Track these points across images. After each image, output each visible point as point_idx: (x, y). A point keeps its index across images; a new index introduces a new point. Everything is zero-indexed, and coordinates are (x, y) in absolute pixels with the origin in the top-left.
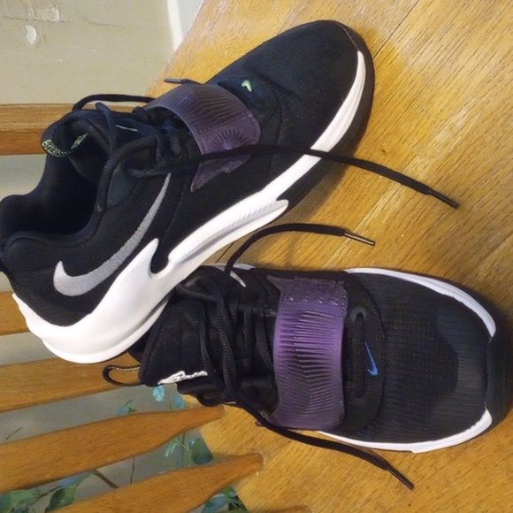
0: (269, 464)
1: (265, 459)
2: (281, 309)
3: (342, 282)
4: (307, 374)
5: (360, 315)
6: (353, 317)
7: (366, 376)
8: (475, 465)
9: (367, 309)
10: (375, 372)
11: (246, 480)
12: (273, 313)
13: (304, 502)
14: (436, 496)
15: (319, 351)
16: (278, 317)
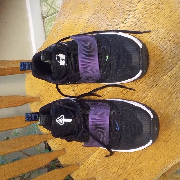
0: (81, 166)
1: (80, 165)
2: (90, 111)
3: (108, 103)
4: (99, 130)
5: (114, 113)
6: (112, 113)
7: (116, 130)
8: (145, 159)
9: (116, 111)
10: (118, 129)
11: (74, 172)
12: (88, 113)
13: (94, 176)
14: (134, 169)
15: (102, 124)
16: (90, 114)
